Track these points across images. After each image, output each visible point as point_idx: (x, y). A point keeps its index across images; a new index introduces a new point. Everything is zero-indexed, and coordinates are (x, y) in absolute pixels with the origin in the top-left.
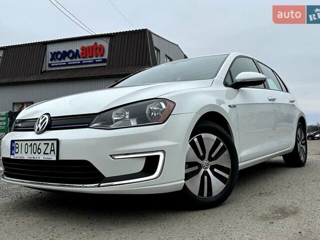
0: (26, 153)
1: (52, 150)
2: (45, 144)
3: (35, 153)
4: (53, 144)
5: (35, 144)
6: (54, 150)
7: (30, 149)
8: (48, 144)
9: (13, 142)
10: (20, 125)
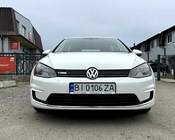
0: (87, 90)
1: (112, 89)
2: (105, 85)
3: (96, 90)
4: (111, 85)
6: (113, 89)
7: (91, 88)
8: (108, 85)
9: (71, 84)
10: (66, 73)
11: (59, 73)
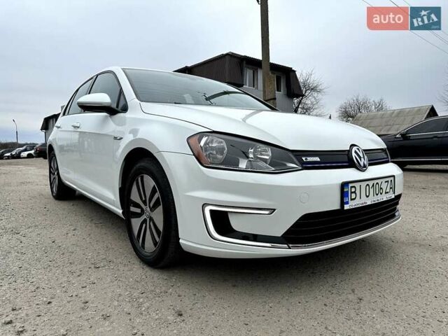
0: (367, 197)
1: (391, 188)
2: (386, 182)
3: (377, 195)
4: (391, 181)
5: (377, 183)
7: (371, 190)
8: (388, 181)
9: (344, 185)
10: (317, 159)
11: (304, 159)
